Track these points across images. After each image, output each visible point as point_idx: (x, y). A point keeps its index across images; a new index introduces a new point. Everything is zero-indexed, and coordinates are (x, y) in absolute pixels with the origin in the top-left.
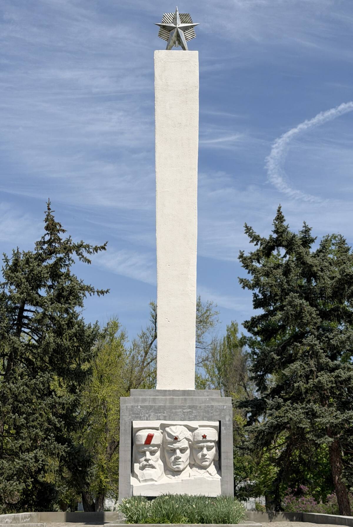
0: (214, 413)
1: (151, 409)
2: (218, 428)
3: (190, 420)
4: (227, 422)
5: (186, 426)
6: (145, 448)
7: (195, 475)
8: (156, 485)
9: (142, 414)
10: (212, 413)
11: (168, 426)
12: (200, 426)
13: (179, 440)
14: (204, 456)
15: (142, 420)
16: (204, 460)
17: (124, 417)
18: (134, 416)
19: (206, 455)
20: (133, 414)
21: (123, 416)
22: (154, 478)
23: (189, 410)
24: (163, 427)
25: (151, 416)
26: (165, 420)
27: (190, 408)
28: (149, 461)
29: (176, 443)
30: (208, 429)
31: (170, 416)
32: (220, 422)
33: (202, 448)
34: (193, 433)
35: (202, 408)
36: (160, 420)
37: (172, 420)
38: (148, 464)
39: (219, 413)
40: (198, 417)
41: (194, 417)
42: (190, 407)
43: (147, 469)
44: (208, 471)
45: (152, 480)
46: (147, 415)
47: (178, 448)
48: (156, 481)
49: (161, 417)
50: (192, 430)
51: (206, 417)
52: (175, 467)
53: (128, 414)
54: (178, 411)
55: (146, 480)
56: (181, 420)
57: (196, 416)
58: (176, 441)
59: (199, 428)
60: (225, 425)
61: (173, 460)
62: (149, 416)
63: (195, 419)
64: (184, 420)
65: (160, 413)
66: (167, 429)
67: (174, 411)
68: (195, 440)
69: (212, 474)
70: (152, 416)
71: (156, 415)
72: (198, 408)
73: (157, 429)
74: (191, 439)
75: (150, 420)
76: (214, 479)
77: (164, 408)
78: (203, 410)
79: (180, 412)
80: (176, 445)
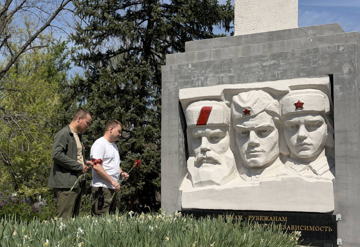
0: (320, 62)
1: (208, 67)
2: (329, 88)
3: (274, 78)
4: (346, 76)
5: (267, 90)
6: (200, 132)
7: (285, 174)
8: (217, 191)
9: (194, 77)
10: (314, 63)
11: (237, 92)
12: (293, 88)
13: (252, 114)
14: (301, 139)
15: (194, 87)
16: (301, 148)
17: (167, 85)
18: (182, 81)
19: (305, 138)
20: (181, 77)
21: (166, 82)
22: (214, 180)
23: (273, 62)
24: (229, 95)
25: (208, 79)
26: (231, 83)
27: (274, 59)
28: (208, 153)
29: (248, 120)
30: (307, 92)
31: (239, 76)
32: (331, 77)
33: (297, 127)
34: (281, 101)
35: (296, 55)
36: (223, 83)
37: (243, 83)
38: (205, 156)
39: (328, 61)
40: (289, 73)
41: (281, 74)
42: (274, 57)
43: (204, 164)
44: (310, 167)
45: (211, 182)
46: (202, 78)
47: (253, 129)
48: (218, 184)
49: (226, 79)
50: (278, 95)
51: (303, 70)
52: (249, 160)
53: (172, 80)
54: (252, 65)
55: (201, 183)
56: (259, 81)
57: (285, 71)
58: (247, 116)
59: (291, 91)
60: (342, 81)
61: (246, 148)
62: (206, 78)
63: (284, 76)
64: (264, 80)
65: (223, 72)
66: (236, 98)
67: (246, 66)
68: (284, 113)
69: (318, 172)
70: (210, 79)
71: (217, 75)
72: (289, 56)
73: (217, 99)
74: (278, 111)
75: (207, 85)
76: (321, 180)
77: (230, 63)
78: (298, 60)
79: (258, 66)
80: (249, 124)
